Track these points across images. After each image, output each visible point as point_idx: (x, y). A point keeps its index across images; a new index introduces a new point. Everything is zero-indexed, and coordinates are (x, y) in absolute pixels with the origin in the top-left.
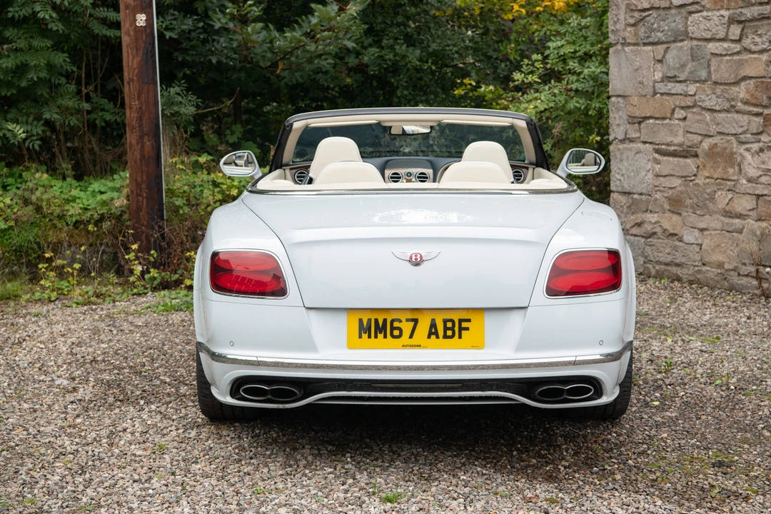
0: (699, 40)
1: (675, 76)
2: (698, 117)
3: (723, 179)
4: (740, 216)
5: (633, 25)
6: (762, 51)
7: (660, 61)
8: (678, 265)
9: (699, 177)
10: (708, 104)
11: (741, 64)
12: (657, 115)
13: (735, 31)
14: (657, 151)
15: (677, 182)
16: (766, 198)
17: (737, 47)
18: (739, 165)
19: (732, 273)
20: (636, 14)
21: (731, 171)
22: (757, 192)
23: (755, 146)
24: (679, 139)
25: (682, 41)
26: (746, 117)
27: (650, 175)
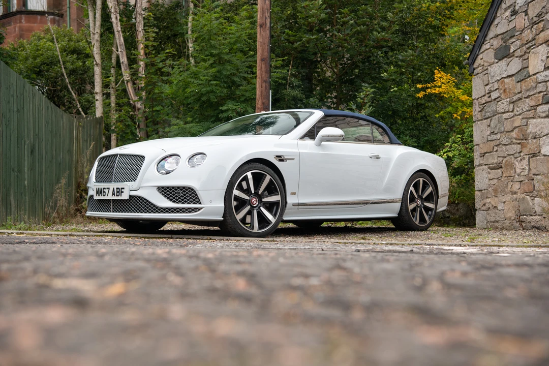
0: (501, 113)
1: (494, 132)
2: (501, 149)
3: (510, 176)
4: (515, 193)
5: (480, 111)
6: (520, 114)
7: (489, 126)
8: (497, 222)
9: (503, 177)
10: (504, 142)
11: (513, 122)
12: (489, 151)
13: (511, 106)
14: (489, 168)
15: (496, 181)
16: (523, 182)
17: (512, 114)
18: (515, 169)
19: (514, 221)
20: (481, 106)
21: (512, 171)
22: (520, 180)
23: (519, 159)
24: (495, 161)
25: (496, 115)
26: (516, 145)
27: (487, 180)
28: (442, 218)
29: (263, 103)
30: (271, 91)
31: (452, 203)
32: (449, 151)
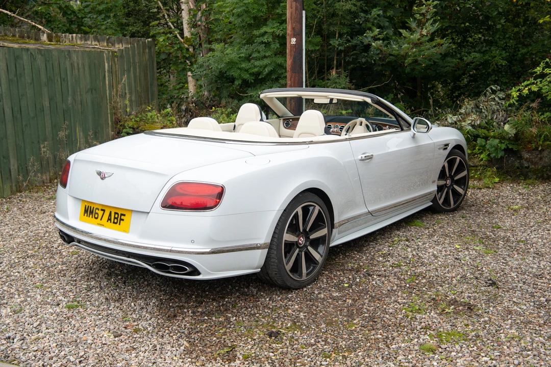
28: (518, 168)
29: (293, 29)
30: (304, 12)
31: (534, 150)
32: (533, 83)
